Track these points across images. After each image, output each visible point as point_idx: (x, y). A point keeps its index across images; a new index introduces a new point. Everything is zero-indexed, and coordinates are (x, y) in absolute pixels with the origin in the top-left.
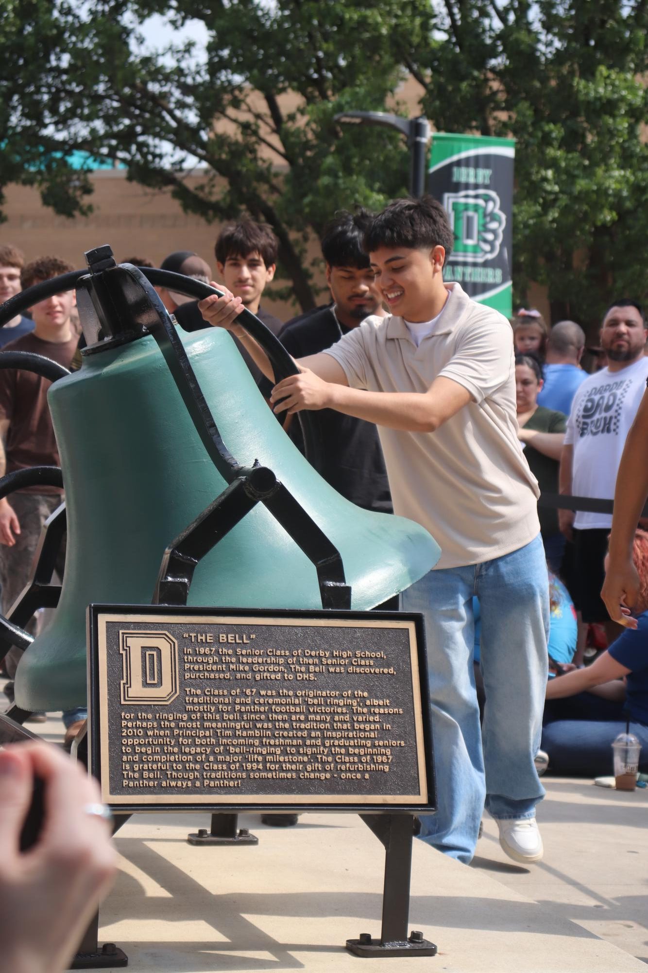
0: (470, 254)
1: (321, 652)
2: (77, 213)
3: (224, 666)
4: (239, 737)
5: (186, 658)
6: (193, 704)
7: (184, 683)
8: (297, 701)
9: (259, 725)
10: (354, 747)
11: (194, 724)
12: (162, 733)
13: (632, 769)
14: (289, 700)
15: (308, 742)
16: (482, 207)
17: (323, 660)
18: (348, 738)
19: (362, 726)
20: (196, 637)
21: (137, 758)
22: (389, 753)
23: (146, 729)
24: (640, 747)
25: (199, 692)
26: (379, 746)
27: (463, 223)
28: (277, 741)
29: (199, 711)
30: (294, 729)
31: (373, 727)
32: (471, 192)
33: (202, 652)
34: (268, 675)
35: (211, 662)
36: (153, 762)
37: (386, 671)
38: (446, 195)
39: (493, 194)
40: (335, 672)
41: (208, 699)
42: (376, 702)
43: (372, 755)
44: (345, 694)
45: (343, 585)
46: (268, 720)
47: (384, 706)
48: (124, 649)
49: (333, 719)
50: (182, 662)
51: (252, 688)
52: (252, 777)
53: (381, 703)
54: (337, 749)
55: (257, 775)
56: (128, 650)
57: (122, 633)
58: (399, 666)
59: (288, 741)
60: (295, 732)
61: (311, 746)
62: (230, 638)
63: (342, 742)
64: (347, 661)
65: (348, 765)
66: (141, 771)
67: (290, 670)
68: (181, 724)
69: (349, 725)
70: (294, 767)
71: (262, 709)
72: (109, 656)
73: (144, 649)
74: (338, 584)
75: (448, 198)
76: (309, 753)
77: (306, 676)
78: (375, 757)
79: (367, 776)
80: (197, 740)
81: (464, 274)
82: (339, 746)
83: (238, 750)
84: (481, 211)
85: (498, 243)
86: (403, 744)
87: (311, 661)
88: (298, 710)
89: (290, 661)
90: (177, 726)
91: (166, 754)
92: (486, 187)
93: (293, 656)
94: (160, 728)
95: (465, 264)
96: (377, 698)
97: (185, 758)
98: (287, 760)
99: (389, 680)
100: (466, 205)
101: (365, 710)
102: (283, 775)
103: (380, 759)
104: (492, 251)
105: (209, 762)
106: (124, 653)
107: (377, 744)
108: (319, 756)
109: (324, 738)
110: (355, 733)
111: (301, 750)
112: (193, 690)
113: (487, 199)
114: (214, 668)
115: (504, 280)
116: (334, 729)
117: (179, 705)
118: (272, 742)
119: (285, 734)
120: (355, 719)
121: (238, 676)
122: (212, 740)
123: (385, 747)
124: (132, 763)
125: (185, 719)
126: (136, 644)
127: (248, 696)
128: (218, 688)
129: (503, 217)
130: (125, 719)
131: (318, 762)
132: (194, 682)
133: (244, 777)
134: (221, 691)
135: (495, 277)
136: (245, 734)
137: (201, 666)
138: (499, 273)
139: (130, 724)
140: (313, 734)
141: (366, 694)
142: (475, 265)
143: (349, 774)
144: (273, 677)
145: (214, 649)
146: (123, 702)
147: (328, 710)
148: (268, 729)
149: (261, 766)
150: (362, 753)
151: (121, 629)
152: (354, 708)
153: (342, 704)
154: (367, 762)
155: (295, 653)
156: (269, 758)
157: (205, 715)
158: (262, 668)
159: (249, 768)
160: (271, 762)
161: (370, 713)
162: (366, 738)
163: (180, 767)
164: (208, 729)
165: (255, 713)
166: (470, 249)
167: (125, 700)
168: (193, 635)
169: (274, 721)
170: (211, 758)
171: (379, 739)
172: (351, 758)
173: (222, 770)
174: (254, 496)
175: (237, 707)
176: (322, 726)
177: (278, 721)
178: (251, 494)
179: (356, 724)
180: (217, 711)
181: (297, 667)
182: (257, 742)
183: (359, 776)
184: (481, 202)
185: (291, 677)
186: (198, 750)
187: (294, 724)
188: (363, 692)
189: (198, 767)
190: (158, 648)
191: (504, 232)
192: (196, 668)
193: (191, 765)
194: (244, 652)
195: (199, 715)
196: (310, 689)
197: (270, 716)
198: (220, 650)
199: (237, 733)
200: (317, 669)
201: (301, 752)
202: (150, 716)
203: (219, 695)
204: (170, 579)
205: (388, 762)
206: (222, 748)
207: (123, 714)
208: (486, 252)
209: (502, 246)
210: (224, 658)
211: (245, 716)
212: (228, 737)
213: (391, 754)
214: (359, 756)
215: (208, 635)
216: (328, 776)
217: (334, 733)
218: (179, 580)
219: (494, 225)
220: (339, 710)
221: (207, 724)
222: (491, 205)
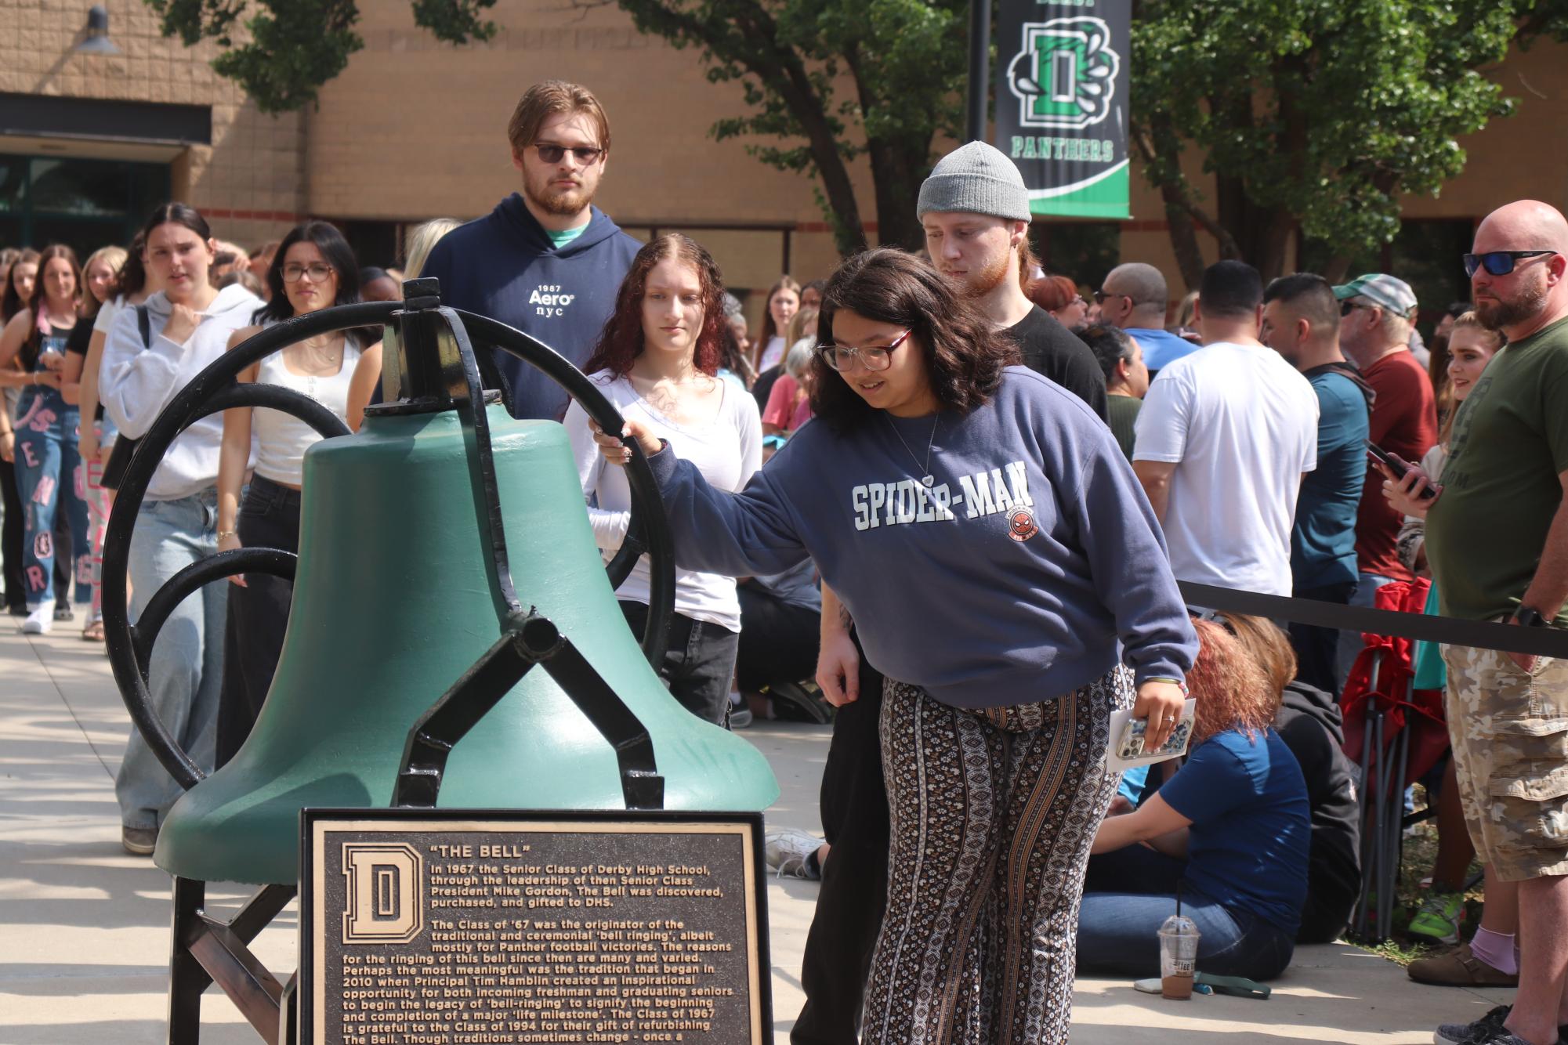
0: (1063, 118)
1: (620, 868)
2: (468, 36)
3: (486, 889)
4: (504, 986)
5: (433, 879)
6: (442, 942)
7: (430, 913)
8: (585, 936)
9: (532, 970)
10: (663, 997)
11: (443, 969)
12: (398, 982)
13: (1186, 967)
14: (574, 934)
15: (599, 992)
16: (1082, 43)
17: (624, 878)
18: (655, 985)
19: (674, 969)
20: (448, 850)
21: (363, 1017)
22: (710, 1005)
23: (376, 977)
24: (1197, 936)
25: (450, 925)
26: (697, 995)
27: (1052, 70)
28: (556, 991)
29: (450, 952)
30: (579, 974)
31: (689, 970)
32: (1066, 21)
33: (456, 870)
34: (547, 901)
35: (468, 884)
36: (386, 1022)
37: (709, 892)
38: (1026, 26)
39: (1100, 23)
40: (639, 895)
41: (463, 934)
42: (694, 935)
43: (687, 1008)
44: (652, 925)
45: (653, 774)
46: (546, 963)
47: (706, 941)
48: (348, 869)
49: (634, 962)
50: (428, 884)
51: (523, 918)
52: (521, 1040)
53: (701, 936)
54: (639, 1001)
55: (528, 1038)
56: (353, 869)
57: (348, 847)
58: (728, 885)
59: (572, 991)
60: (581, 978)
61: (603, 997)
62: (494, 851)
63: (646, 991)
64: (656, 879)
65: (653, 1022)
66: (370, 1034)
67: (576, 895)
68: (425, 970)
69: (656, 967)
70: (579, 1026)
71: (537, 947)
72: (327, 876)
73: (376, 868)
74: (646, 774)
75: (1030, 29)
76: (601, 1006)
77: (598, 901)
78: (691, 1011)
79: (679, 1037)
80: (446, 991)
81: (1053, 149)
82: (642, 997)
83: (502, 1004)
84: (1080, 49)
85: (1107, 100)
86: (730, 992)
87: (606, 881)
88: (586, 947)
89: (577, 881)
90: (420, 973)
91: (403, 1011)
92: (1089, 12)
93: (582, 874)
94: (396, 975)
95: (1055, 133)
96: (697, 929)
97: (429, 1016)
98: (569, 1017)
99: (714, 905)
100: (1058, 38)
101: (679, 947)
102: (563, 1037)
103: (697, 1014)
104: (1097, 113)
105: (463, 1021)
106: (348, 873)
107: (694, 993)
108: (614, 1011)
109: (621, 986)
110: (664, 978)
111: (589, 1002)
112: (442, 923)
113: (1091, 30)
114: (472, 892)
115: (1117, 159)
116: (636, 974)
117: (423, 944)
118: (550, 992)
119: (568, 981)
120: (665, 959)
121: (505, 902)
122: (467, 991)
123: (706, 996)
124: (356, 1024)
125: (430, 962)
126: (364, 861)
127: (518, 930)
128: (477, 921)
129: (1116, 58)
130: (348, 964)
131: (612, 1019)
132: (443, 912)
133: (510, 1040)
134: (480, 924)
135: (1101, 153)
136: (512, 981)
137: (454, 891)
138: (1108, 145)
139: (354, 971)
140: (606, 981)
141: (681, 925)
142: (1071, 134)
143: (654, 1035)
144: (553, 903)
145: (472, 866)
146: (345, 941)
147: (628, 947)
148: (544, 974)
149: (533, 1026)
150: (673, 1006)
151: (345, 841)
152: (664, 944)
153: (647, 939)
154: (679, 1018)
155: (584, 870)
156: (545, 1014)
157: (458, 957)
158: (537, 891)
159: (517, 1028)
160: (548, 1020)
161: (686, 951)
162: (679, 985)
163: (422, 1028)
164: (462, 975)
165: (528, 953)
166: (1063, 109)
167: (348, 938)
168: (444, 847)
169: (552, 964)
170: (466, 1016)
171: (697, 986)
172: (658, 1013)
173: (480, 1031)
174: (529, 657)
175: (503, 946)
176: (619, 969)
177: (559, 963)
178: (526, 654)
179: (665, 967)
180: (475, 951)
181: (587, 890)
182: (528, 993)
183: (668, 1037)
184: (1081, 35)
185: (578, 903)
186: (448, 1005)
187: (581, 967)
188: (677, 922)
189: (446, 1027)
190: (394, 866)
191: (1116, 81)
192: (447, 892)
193: (438, 1025)
194: (514, 870)
195: (449, 956)
196: (604, 919)
197: (548, 956)
198: (481, 868)
199: (502, 980)
200: (614, 892)
201: (590, 1005)
202: (382, 960)
203: (477, 930)
204: (413, 771)
205: (708, 1018)
206: (480, 1002)
207: (345, 957)
208: (1089, 115)
209: (1113, 103)
210: (485, 879)
211: (513, 957)
212: (490, 986)
213: (714, 1007)
214: (669, 1009)
215: (465, 847)
216: (626, 1037)
217: (635, 979)
218: (426, 772)
219: (1101, 72)
220: (643, 947)
221: (460, 969)
222: (1096, 39)
